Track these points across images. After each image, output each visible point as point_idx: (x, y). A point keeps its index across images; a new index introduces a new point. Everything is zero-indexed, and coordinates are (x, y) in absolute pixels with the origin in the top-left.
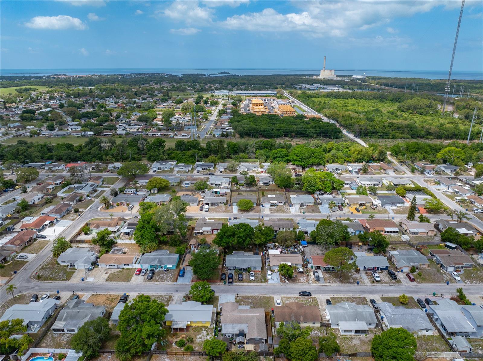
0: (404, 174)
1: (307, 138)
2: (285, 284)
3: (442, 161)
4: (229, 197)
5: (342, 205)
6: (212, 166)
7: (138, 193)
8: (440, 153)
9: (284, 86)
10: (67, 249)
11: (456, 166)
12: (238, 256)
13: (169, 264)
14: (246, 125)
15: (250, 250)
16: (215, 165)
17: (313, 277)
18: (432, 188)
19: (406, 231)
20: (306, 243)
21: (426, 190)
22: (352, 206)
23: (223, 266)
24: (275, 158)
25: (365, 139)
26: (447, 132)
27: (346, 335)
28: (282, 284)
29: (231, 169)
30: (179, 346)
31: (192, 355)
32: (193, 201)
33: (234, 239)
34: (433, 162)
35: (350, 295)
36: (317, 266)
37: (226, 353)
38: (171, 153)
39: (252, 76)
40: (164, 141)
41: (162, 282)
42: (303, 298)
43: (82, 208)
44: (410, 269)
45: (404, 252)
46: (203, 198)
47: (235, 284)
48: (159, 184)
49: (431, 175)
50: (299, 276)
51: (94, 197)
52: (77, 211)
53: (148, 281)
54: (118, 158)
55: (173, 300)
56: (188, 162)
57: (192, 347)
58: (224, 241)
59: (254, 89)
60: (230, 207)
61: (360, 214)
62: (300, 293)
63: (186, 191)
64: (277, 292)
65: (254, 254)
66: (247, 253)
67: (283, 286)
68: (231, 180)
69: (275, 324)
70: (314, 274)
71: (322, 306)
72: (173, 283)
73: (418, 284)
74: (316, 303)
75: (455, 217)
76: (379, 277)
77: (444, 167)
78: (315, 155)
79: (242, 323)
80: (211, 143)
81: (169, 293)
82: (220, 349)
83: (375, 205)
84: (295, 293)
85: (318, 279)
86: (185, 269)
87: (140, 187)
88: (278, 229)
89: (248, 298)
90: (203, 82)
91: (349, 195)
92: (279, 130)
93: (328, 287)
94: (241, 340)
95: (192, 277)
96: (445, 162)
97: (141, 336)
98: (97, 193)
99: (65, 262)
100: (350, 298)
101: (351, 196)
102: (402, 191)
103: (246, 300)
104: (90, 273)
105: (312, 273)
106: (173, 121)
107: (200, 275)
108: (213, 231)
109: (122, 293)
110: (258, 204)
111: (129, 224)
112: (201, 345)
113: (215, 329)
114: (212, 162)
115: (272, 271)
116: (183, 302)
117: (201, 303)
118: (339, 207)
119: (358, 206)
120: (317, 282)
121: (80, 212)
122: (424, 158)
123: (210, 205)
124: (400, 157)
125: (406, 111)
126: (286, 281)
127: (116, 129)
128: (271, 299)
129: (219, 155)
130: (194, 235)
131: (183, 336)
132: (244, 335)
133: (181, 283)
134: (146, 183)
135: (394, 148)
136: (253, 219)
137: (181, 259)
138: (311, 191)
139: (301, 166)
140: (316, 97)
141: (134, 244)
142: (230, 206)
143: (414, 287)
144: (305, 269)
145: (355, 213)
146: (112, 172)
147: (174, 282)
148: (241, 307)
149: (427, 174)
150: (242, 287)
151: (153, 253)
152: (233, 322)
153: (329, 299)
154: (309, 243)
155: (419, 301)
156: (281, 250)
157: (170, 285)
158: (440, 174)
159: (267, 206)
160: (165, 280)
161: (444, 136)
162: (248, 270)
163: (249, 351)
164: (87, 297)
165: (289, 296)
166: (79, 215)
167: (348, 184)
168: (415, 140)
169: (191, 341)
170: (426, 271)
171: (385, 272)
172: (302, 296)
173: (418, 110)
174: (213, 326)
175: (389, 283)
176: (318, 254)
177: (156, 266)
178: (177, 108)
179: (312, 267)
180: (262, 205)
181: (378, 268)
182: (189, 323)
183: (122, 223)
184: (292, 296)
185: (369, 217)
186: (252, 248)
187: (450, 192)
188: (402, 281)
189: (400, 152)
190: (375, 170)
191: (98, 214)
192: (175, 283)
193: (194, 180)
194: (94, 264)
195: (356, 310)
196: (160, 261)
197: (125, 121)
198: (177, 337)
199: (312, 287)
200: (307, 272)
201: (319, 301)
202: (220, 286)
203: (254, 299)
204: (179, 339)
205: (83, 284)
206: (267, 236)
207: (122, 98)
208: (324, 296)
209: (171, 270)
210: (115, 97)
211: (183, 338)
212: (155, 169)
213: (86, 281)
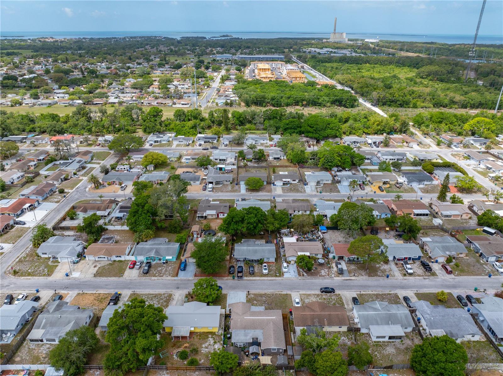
0: (429, 148)
1: (320, 107)
2: (303, 278)
3: (470, 133)
4: (235, 174)
5: (363, 183)
6: (215, 138)
7: (131, 170)
8: (468, 123)
9: (291, 50)
10: (48, 238)
11: (486, 138)
12: (249, 245)
13: (168, 255)
14: (252, 93)
15: (262, 237)
16: (219, 137)
17: (335, 269)
18: (462, 163)
19: (437, 213)
20: (325, 228)
21: (456, 166)
22: (374, 184)
23: (231, 257)
24: (286, 130)
25: (384, 108)
26: (472, 100)
27: (378, 342)
28: (300, 278)
29: (237, 142)
30: (181, 359)
31: (197, 370)
32: (196, 179)
33: (243, 225)
34: (460, 134)
35: (380, 291)
36: (340, 257)
37: (238, 368)
38: (170, 124)
39: (257, 39)
40: (161, 111)
41: (160, 277)
42: (325, 296)
43: (67, 188)
44: (446, 259)
45: (437, 238)
46: (206, 175)
47: (245, 278)
48: (156, 159)
49: (459, 149)
50: (319, 268)
51: (82, 175)
52: (62, 191)
53: (144, 276)
54: (109, 129)
55: (173, 299)
56: (188, 134)
57: (196, 361)
58: (231, 227)
59: (260, 53)
60: (237, 187)
61: (384, 193)
62: (321, 289)
63: (186, 168)
64: (295, 288)
65: (267, 242)
66: (258, 241)
67: (301, 281)
68: (237, 155)
69: (294, 329)
70: (337, 266)
71: (348, 305)
72: (173, 278)
73: (456, 277)
74: (341, 301)
75: (492, 198)
76: (411, 269)
77: (473, 140)
78: (331, 126)
79: (256, 329)
80: (214, 113)
81: (169, 291)
82: (231, 364)
83: (400, 183)
84: (316, 290)
85: (341, 272)
86: (187, 261)
87: (135, 163)
88: (293, 212)
89: (261, 295)
90: (204, 45)
91: (371, 171)
92: (289, 98)
93: (354, 281)
94: (255, 351)
95: (195, 270)
96: (473, 134)
97: (134, 350)
98: (85, 170)
99: (46, 254)
100: (380, 295)
101: (373, 173)
102: (429, 167)
103: (259, 298)
104: (75, 267)
105: (334, 265)
106: (172, 88)
107: (205, 269)
108: (218, 215)
109: (113, 292)
110: (269, 183)
111: (122, 207)
112: (208, 357)
113: (224, 336)
114: (215, 134)
115: (288, 263)
116: (185, 302)
117: (206, 304)
118: (360, 185)
119: (381, 184)
120: (341, 276)
121: (66, 192)
122: (450, 130)
123: (214, 183)
124: (423, 128)
125: (426, 78)
126: (305, 274)
127: (107, 97)
128: (288, 296)
129: (223, 126)
130: (197, 219)
131: (185, 345)
132: (259, 344)
133: (183, 278)
134: (141, 158)
135: (417, 118)
136: (264, 200)
137: (182, 249)
138: (328, 167)
139: (316, 138)
140: (327, 62)
141: (127, 231)
142: (237, 184)
143: (451, 280)
144: (326, 259)
145: (379, 192)
146: (102, 146)
147: (174, 277)
148: (254, 309)
149: (454, 148)
150: (253, 281)
151: (150, 242)
152: (245, 328)
153: (356, 296)
154: (328, 228)
155: (460, 298)
156: (297, 237)
157: (169, 280)
158: (469, 148)
159: (279, 183)
160: (164, 274)
161: (469, 105)
162: (260, 262)
163: (265, 366)
164: (71, 297)
165: (309, 292)
166: (65, 196)
167: (368, 159)
168: (437, 110)
169: (196, 351)
170: (463, 261)
171: (418, 263)
172: (324, 293)
173: (439, 77)
174: (221, 332)
175: (423, 276)
176: (339, 242)
177: (153, 258)
178: (175, 74)
179: (334, 258)
180: (274, 183)
181: (410, 259)
182: (192, 329)
183: (114, 206)
184: (313, 292)
185: (396, 198)
186: (264, 234)
187: (481, 168)
188: (437, 273)
189: (423, 123)
190: (397, 142)
191: (87, 194)
192: (176, 278)
193: (196, 154)
194: (81, 256)
195: (389, 311)
196: (157, 252)
197: (117, 89)
198: (179, 347)
199: (334, 281)
200: (328, 263)
201: (344, 298)
202: (228, 281)
203: (269, 297)
204: (180, 350)
205: (66, 281)
206: (281, 221)
207: (115, 63)
208: (350, 293)
209: (170, 262)
210: (107, 61)
211: (186, 347)
212: (152, 142)
213: (71, 276)
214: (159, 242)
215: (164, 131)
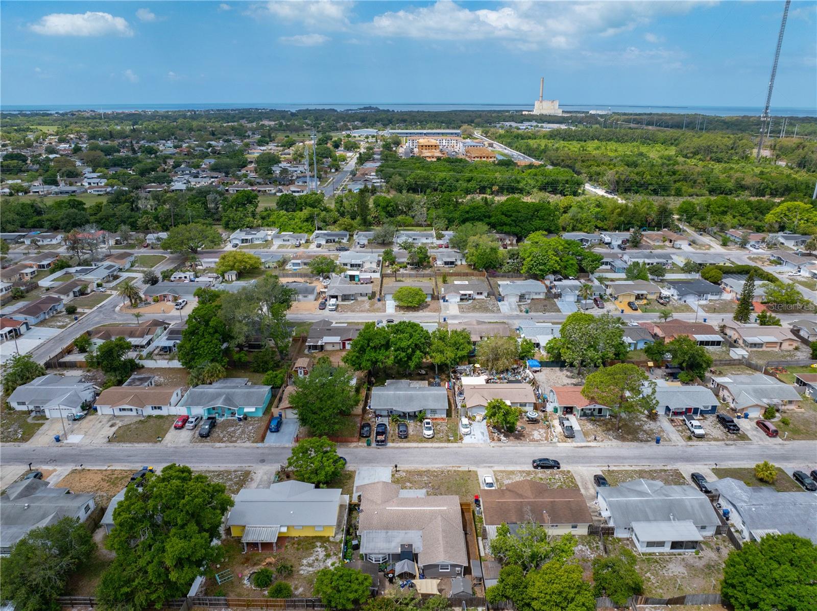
1: (521, 195)
2: (499, 444)
3: (777, 226)
4: (376, 285)
5: (602, 297)
6: (345, 236)
7: (197, 279)
8: (772, 212)
9: (473, 124)
10: (33, 379)
11: (804, 234)
12: (397, 389)
13: (249, 405)
15: (422, 378)
16: (352, 235)
17: (559, 429)
19: (735, 342)
20: (538, 364)
23: (364, 410)
27: (651, 554)
28: (493, 444)
29: (380, 241)
30: (258, 586)
31: (289, 606)
32: (307, 292)
33: (387, 353)
35: (646, 466)
36: (567, 408)
37: (370, 601)
38: (269, 215)
41: (231, 442)
42: (542, 474)
43: (82, 306)
44: (763, 411)
45: (742, 378)
46: (326, 287)
47: (391, 444)
48: (241, 263)
49: (760, 250)
50: (529, 428)
51: (112, 288)
52: (71, 312)
53: (200, 441)
54: (166, 223)
55: (252, 479)
56: (300, 231)
57: (288, 588)
58: (366, 357)
59: (422, 127)
60: (380, 304)
61: (639, 313)
62: (534, 462)
63: (293, 277)
64: (484, 462)
65: (431, 385)
66: (415, 382)
67: (496, 448)
68: (381, 258)
69: (484, 529)
70: (562, 424)
71: (586, 489)
72: (255, 445)
73: (785, 442)
74: (572, 482)
77: (783, 237)
79: (408, 529)
81: (246, 466)
82: (356, 591)
84: (524, 464)
85: (570, 434)
86: (283, 415)
87: (205, 270)
88: (479, 339)
89: (420, 473)
90: (333, 119)
93: (595, 449)
94: (406, 569)
95: (297, 432)
96: (782, 229)
97: (162, 563)
98: (118, 281)
99: (25, 404)
100: (646, 472)
101: (617, 283)
102: (714, 273)
103: (416, 478)
104: (76, 426)
105: (556, 423)
106: (277, 170)
107: (314, 426)
108: (344, 344)
109: (139, 467)
110: (436, 298)
111: (172, 332)
112: (310, 582)
113: (346, 543)
114: (346, 229)
115: (471, 418)
116: (274, 482)
117: (313, 485)
118: (595, 300)
119: (632, 299)
120: (569, 440)
121: (79, 313)
123: (340, 299)
124: (696, 221)
125: (692, 158)
126: (503, 438)
127: (169, 182)
128: (470, 476)
129: (359, 219)
130: (306, 352)
131: (268, 560)
132: (414, 557)
133: (273, 445)
134: (215, 262)
135: (685, 207)
136: (426, 323)
137: (275, 396)
139: (515, 235)
140: (530, 138)
141: (180, 369)
142: (379, 300)
143: (777, 447)
144: (541, 413)
145: (629, 311)
146: (152, 248)
147: (257, 442)
148: (404, 494)
150: (405, 450)
151: (215, 385)
152: (387, 527)
153: (601, 473)
154: (543, 364)
155: (799, 477)
156: (486, 377)
157: (247, 447)
158: (777, 249)
159: (454, 300)
160: (238, 438)
162: (418, 417)
163: (426, 596)
164: (59, 475)
165: (511, 468)
166: (76, 319)
167: (606, 263)
169: (287, 571)
170: (795, 415)
171: (711, 419)
172: (539, 470)
173: (713, 155)
174: (341, 536)
175: (724, 440)
176: (564, 385)
177: (220, 411)
178: (285, 154)
179: (556, 410)
180: (444, 298)
181: (696, 411)
182: (284, 530)
183: (159, 330)
184: (519, 468)
186: (426, 373)
187: (803, 277)
188: (749, 436)
189: (695, 215)
191: (115, 316)
192: (260, 445)
193: (309, 257)
194: (89, 408)
195: (666, 496)
196: (229, 400)
197: (188, 172)
199: (559, 449)
200: (546, 419)
201: (578, 479)
202: (359, 450)
203: (434, 476)
205: (56, 449)
206: (458, 349)
207: (188, 140)
208: (589, 468)
209: (251, 417)
210: (176, 138)
212: (237, 242)
213: (65, 441)
214: (234, 385)
215: (259, 226)
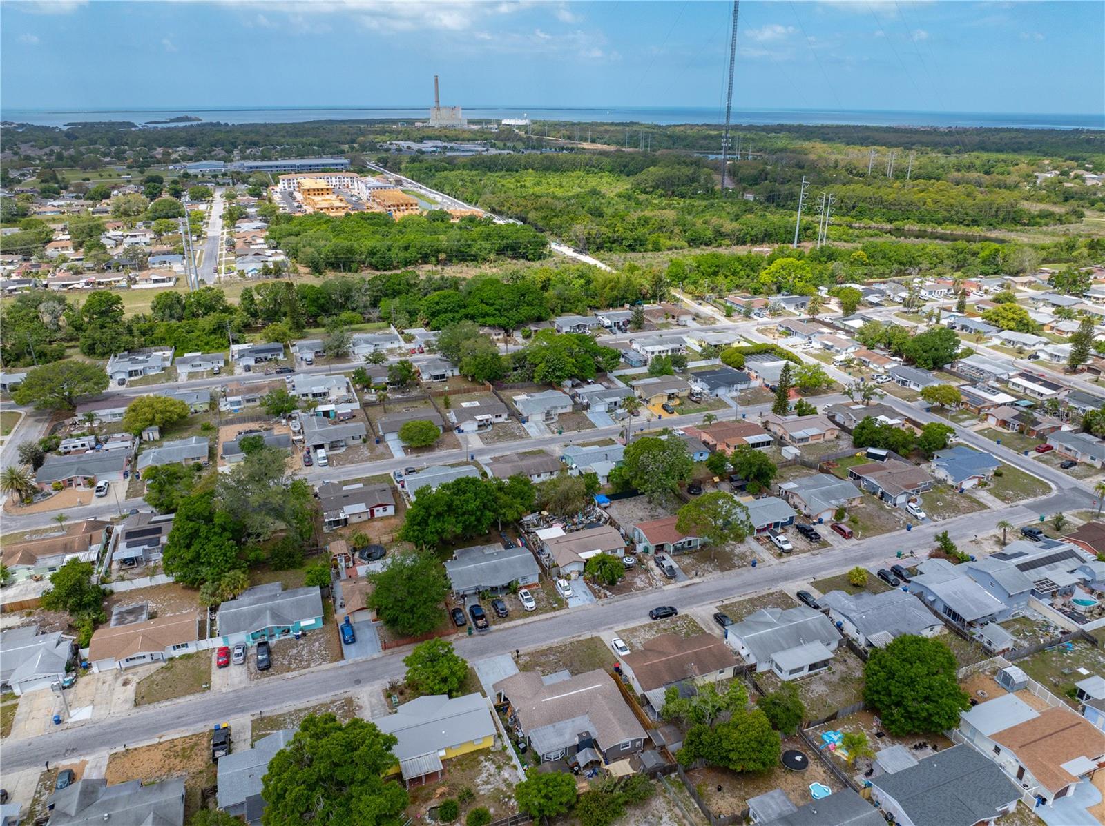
1: (475, 263)
2: (608, 601)
4: (363, 420)
6: (279, 350)
12: (472, 560)
13: (305, 617)
14: (321, 242)
15: (488, 540)
17: (659, 571)
19: (782, 438)
20: (605, 498)
28: (601, 603)
29: (334, 352)
36: (658, 547)
41: (303, 668)
44: (832, 514)
45: (804, 481)
47: (494, 628)
48: (162, 413)
50: (628, 576)
53: (263, 676)
55: (360, 707)
60: (381, 447)
61: (677, 415)
62: (650, 613)
65: (507, 547)
67: (607, 607)
68: (348, 379)
70: (660, 565)
71: (712, 630)
72: (335, 664)
73: (863, 542)
74: (696, 627)
76: (787, 542)
79: (573, 716)
81: (341, 693)
83: (697, 394)
85: (672, 574)
86: (352, 620)
89: (543, 653)
93: (701, 586)
101: (642, 382)
104: (71, 697)
108: (372, 512)
110: (449, 428)
115: (567, 578)
117: (446, 696)
119: (665, 401)
120: (674, 581)
123: (327, 447)
126: (608, 593)
128: (597, 644)
132: (594, 744)
133: (358, 659)
138: (554, 380)
139: (500, 327)
142: (378, 442)
143: (855, 548)
145: (666, 416)
147: (336, 661)
150: (514, 630)
151: (244, 599)
152: (551, 720)
153: (718, 611)
154: (610, 497)
155: (883, 575)
157: (328, 670)
159: (471, 428)
160: (309, 661)
162: (511, 588)
165: (631, 625)
170: (861, 511)
171: (793, 530)
172: (660, 621)
175: (809, 550)
176: (641, 519)
177: (268, 632)
179: (647, 550)
180: (458, 428)
181: (776, 525)
184: (638, 623)
185: (704, 421)
186: (490, 533)
188: (831, 541)
192: (341, 663)
193: (250, 390)
194: (75, 666)
196: (276, 616)
198: (427, 799)
199: (668, 593)
200: (641, 562)
201: (698, 621)
202: (462, 642)
203: (560, 653)
204: (434, 802)
205: (62, 735)
208: (705, 608)
209: (310, 631)
211: (442, 795)
212: (123, 376)
213: (70, 721)
214: (267, 594)
215: (143, 347)
